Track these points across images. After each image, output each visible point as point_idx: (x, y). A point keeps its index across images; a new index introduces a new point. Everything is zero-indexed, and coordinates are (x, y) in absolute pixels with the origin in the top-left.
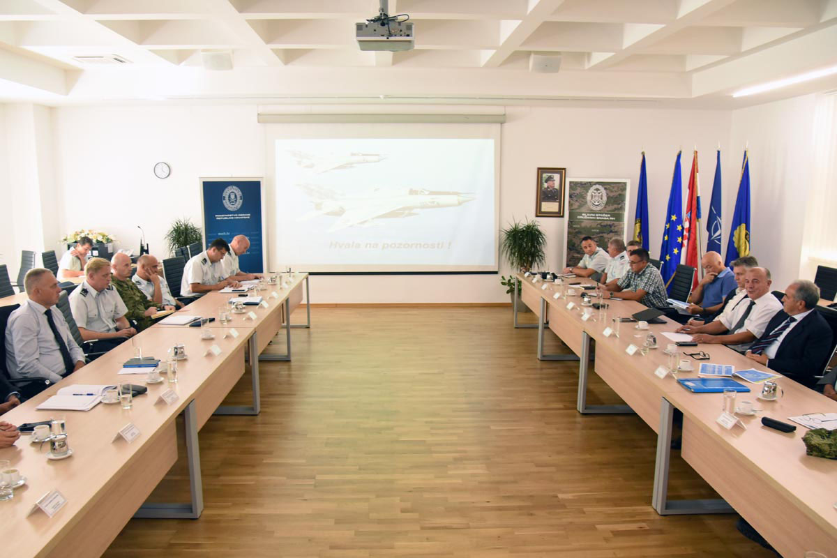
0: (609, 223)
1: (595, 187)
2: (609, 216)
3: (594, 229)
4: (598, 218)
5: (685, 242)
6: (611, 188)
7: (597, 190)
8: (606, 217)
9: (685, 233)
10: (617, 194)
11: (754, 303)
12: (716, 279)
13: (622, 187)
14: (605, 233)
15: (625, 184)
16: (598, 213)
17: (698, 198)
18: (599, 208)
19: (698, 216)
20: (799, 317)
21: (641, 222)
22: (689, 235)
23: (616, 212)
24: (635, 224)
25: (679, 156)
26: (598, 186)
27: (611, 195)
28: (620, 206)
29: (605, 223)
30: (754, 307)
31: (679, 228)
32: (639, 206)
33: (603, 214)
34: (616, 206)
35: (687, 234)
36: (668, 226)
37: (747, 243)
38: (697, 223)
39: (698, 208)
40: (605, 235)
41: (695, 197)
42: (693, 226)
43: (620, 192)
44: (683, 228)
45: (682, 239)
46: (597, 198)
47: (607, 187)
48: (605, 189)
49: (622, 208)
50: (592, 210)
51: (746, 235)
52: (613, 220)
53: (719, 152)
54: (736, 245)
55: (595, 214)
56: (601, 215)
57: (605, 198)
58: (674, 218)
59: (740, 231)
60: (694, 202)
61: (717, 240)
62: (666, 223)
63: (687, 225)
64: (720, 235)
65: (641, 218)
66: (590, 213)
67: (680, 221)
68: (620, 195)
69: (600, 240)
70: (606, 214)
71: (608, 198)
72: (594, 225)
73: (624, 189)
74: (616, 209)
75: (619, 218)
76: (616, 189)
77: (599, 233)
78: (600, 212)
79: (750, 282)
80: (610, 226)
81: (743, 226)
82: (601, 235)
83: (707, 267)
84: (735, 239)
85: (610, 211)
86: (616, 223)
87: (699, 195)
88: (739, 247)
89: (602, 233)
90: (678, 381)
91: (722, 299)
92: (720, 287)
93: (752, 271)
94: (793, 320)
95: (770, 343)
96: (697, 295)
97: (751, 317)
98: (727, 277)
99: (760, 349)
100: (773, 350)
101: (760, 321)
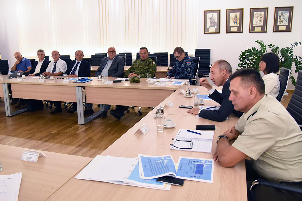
11: (57, 63)
12: (21, 62)
20: (80, 62)
30: (56, 64)
79: (55, 55)
83: (18, 58)
90: (73, 82)
91: (27, 68)
92: (25, 64)
93: (54, 51)
94: (79, 63)
95: (75, 71)
96: (14, 69)
97: (58, 67)
98: (27, 60)
99: (73, 73)
100: (77, 72)
101: (63, 68)
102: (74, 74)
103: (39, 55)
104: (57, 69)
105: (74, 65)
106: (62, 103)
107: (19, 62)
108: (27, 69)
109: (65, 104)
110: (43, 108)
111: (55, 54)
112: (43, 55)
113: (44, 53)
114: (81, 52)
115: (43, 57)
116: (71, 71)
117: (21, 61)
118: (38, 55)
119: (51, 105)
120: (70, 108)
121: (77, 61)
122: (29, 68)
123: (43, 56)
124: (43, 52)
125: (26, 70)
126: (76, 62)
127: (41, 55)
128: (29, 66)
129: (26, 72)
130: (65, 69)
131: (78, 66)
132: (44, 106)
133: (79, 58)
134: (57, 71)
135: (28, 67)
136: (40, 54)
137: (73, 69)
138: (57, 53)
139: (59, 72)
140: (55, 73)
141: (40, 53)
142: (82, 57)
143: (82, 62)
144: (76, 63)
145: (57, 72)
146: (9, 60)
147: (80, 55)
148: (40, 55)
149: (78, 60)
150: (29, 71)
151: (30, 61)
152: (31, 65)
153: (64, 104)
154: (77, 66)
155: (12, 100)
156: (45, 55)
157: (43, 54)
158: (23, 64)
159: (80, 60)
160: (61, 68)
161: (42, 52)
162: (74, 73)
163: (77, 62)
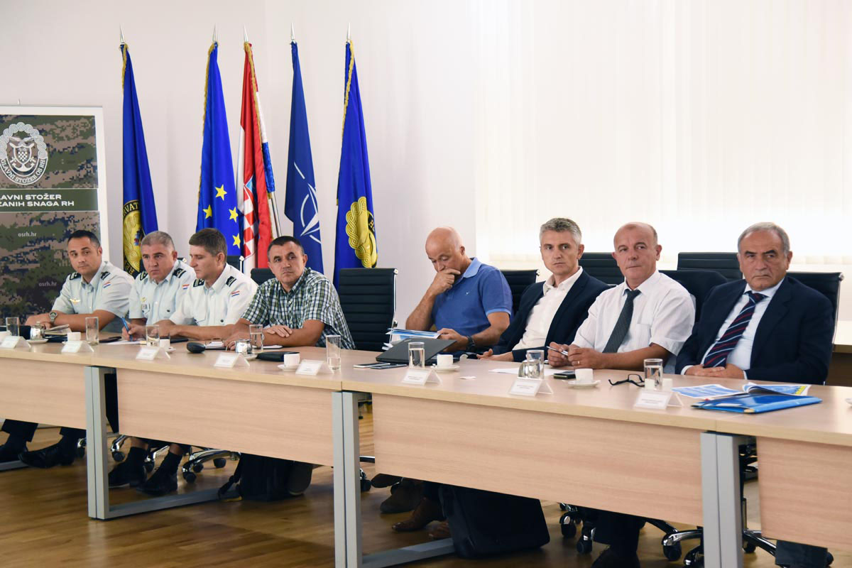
0: (60, 214)
1: (14, 128)
2: (59, 197)
3: (23, 230)
4: (30, 204)
5: (250, 245)
6: (57, 131)
7: (22, 135)
8: (50, 200)
9: (247, 225)
10: (73, 143)
11: (638, 293)
12: (459, 282)
13: (86, 126)
14: (52, 239)
15: (91, 120)
16: (31, 193)
17: (264, 146)
18: (32, 180)
19: (270, 187)
20: (769, 293)
21: (140, 209)
22: (256, 228)
23: (76, 187)
24: (126, 214)
25: (213, 55)
26: (21, 126)
27: (59, 146)
28: (83, 173)
29: (49, 216)
30: (637, 300)
31: (234, 215)
32: (130, 170)
33: (42, 193)
34: (73, 173)
35: (252, 227)
36: (208, 212)
37: (372, 236)
38: (270, 201)
39: (267, 170)
40: (54, 245)
41: (258, 147)
42: (261, 209)
43: (80, 140)
44: (241, 215)
45: (242, 238)
46: (23, 156)
47: (47, 127)
48: (41, 132)
49: (91, 178)
50: (14, 186)
51: (370, 219)
52: (70, 208)
53: (294, 46)
54: (352, 244)
55: (24, 193)
56: (39, 197)
57: (43, 155)
58: (221, 192)
59: (358, 214)
60: (259, 157)
61: (312, 234)
62: (202, 206)
63: (248, 207)
64: (317, 225)
65: (138, 197)
66: (10, 193)
67: (232, 199)
68: (81, 146)
69: (43, 258)
70: (50, 192)
71: (51, 154)
72: (23, 221)
73: (92, 132)
74: (73, 181)
75: (87, 201)
76: (69, 132)
77: (38, 240)
78: (36, 189)
79: (631, 248)
80: (65, 222)
81: (363, 200)
82: (42, 244)
83: (440, 259)
84: (350, 231)
85: (60, 185)
86: (78, 214)
87: (265, 141)
88: (360, 246)
89: (46, 240)
90: (696, 407)
91: (487, 319)
92: (475, 295)
93: (630, 228)
94: (759, 298)
95: (734, 344)
96: (422, 319)
97: (643, 321)
98: (487, 275)
99: (721, 358)
100: (743, 355)
101: (672, 323)
102: (724, 365)
103: (551, 247)
104: (635, 328)
105: (731, 309)
106: (648, 526)
107: (446, 280)
108: (485, 323)
109: (666, 538)
110: (545, 547)
111: (633, 242)
112: (567, 246)
113: (577, 238)
114: (775, 236)
115: (571, 257)
116: (713, 343)
117: (457, 277)
118: (547, 247)
119: (589, 535)
120: (688, 562)
121: (748, 288)
122: (499, 319)
123: (570, 252)
124: (571, 231)
125: (480, 329)
126: (742, 293)
127: (561, 246)
128: (499, 306)
129: (481, 340)
130: (682, 334)
131: (754, 316)
132: (547, 540)
133: (757, 273)
134: (637, 341)
135: (491, 315)
136: (556, 243)
137: (722, 332)
138: (647, 237)
139: (645, 345)
140: (620, 350)
141: (557, 239)
142: (778, 264)
143: (778, 292)
144: (745, 299)
145: (635, 348)
146: (396, 271)
147: (764, 254)
148: (556, 248)
149: (757, 283)
150: (498, 333)
151: (504, 282)
152: (508, 301)
153: (664, 534)
154: (750, 317)
155: (392, 490)
156: (582, 247)
157: (573, 241)
158: (468, 294)
159: (766, 283)
160: (657, 322)
161: (567, 233)
162: (726, 355)
163: (749, 293)
